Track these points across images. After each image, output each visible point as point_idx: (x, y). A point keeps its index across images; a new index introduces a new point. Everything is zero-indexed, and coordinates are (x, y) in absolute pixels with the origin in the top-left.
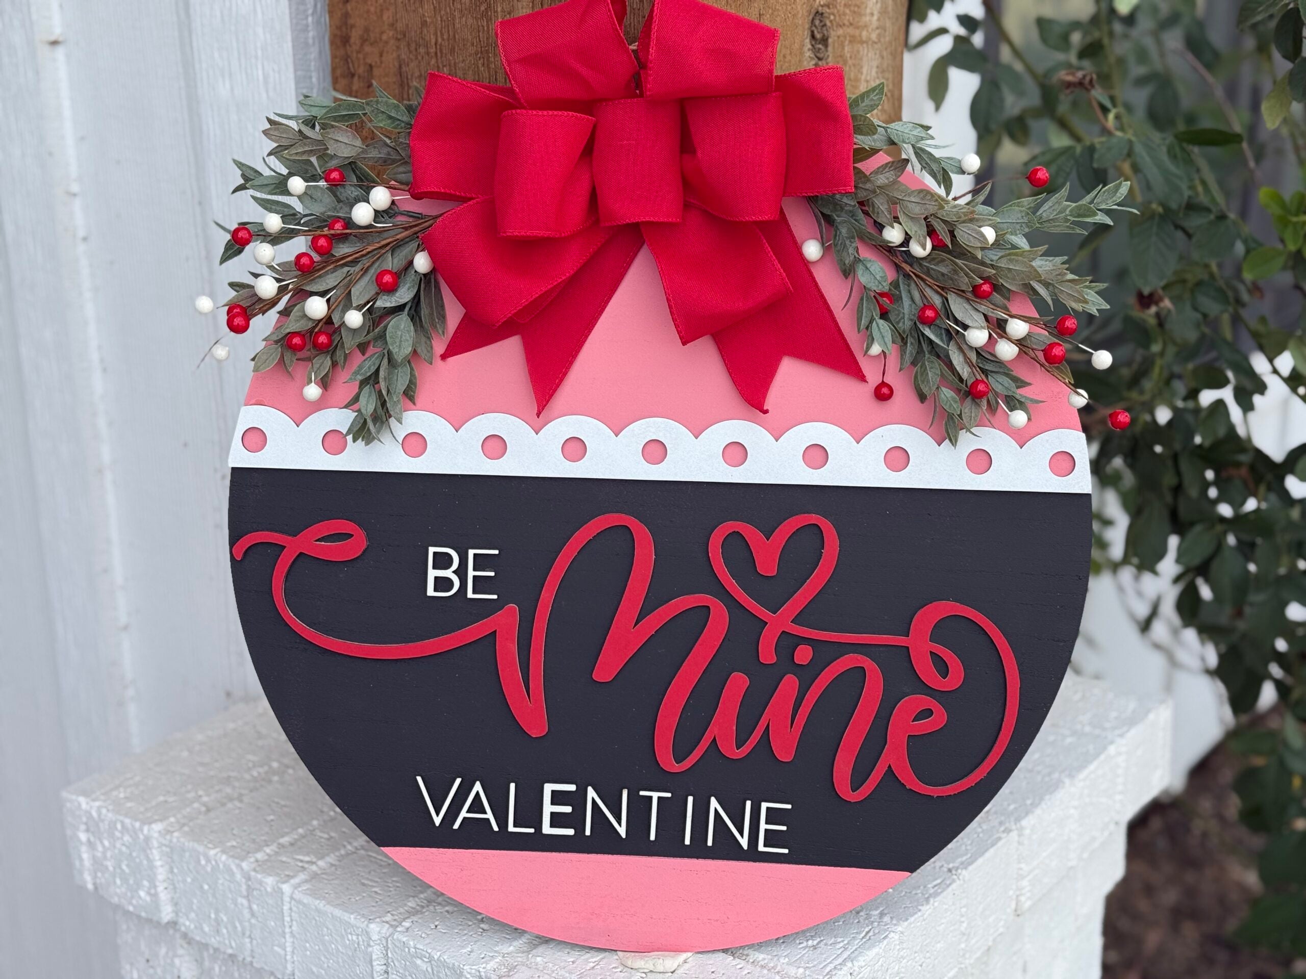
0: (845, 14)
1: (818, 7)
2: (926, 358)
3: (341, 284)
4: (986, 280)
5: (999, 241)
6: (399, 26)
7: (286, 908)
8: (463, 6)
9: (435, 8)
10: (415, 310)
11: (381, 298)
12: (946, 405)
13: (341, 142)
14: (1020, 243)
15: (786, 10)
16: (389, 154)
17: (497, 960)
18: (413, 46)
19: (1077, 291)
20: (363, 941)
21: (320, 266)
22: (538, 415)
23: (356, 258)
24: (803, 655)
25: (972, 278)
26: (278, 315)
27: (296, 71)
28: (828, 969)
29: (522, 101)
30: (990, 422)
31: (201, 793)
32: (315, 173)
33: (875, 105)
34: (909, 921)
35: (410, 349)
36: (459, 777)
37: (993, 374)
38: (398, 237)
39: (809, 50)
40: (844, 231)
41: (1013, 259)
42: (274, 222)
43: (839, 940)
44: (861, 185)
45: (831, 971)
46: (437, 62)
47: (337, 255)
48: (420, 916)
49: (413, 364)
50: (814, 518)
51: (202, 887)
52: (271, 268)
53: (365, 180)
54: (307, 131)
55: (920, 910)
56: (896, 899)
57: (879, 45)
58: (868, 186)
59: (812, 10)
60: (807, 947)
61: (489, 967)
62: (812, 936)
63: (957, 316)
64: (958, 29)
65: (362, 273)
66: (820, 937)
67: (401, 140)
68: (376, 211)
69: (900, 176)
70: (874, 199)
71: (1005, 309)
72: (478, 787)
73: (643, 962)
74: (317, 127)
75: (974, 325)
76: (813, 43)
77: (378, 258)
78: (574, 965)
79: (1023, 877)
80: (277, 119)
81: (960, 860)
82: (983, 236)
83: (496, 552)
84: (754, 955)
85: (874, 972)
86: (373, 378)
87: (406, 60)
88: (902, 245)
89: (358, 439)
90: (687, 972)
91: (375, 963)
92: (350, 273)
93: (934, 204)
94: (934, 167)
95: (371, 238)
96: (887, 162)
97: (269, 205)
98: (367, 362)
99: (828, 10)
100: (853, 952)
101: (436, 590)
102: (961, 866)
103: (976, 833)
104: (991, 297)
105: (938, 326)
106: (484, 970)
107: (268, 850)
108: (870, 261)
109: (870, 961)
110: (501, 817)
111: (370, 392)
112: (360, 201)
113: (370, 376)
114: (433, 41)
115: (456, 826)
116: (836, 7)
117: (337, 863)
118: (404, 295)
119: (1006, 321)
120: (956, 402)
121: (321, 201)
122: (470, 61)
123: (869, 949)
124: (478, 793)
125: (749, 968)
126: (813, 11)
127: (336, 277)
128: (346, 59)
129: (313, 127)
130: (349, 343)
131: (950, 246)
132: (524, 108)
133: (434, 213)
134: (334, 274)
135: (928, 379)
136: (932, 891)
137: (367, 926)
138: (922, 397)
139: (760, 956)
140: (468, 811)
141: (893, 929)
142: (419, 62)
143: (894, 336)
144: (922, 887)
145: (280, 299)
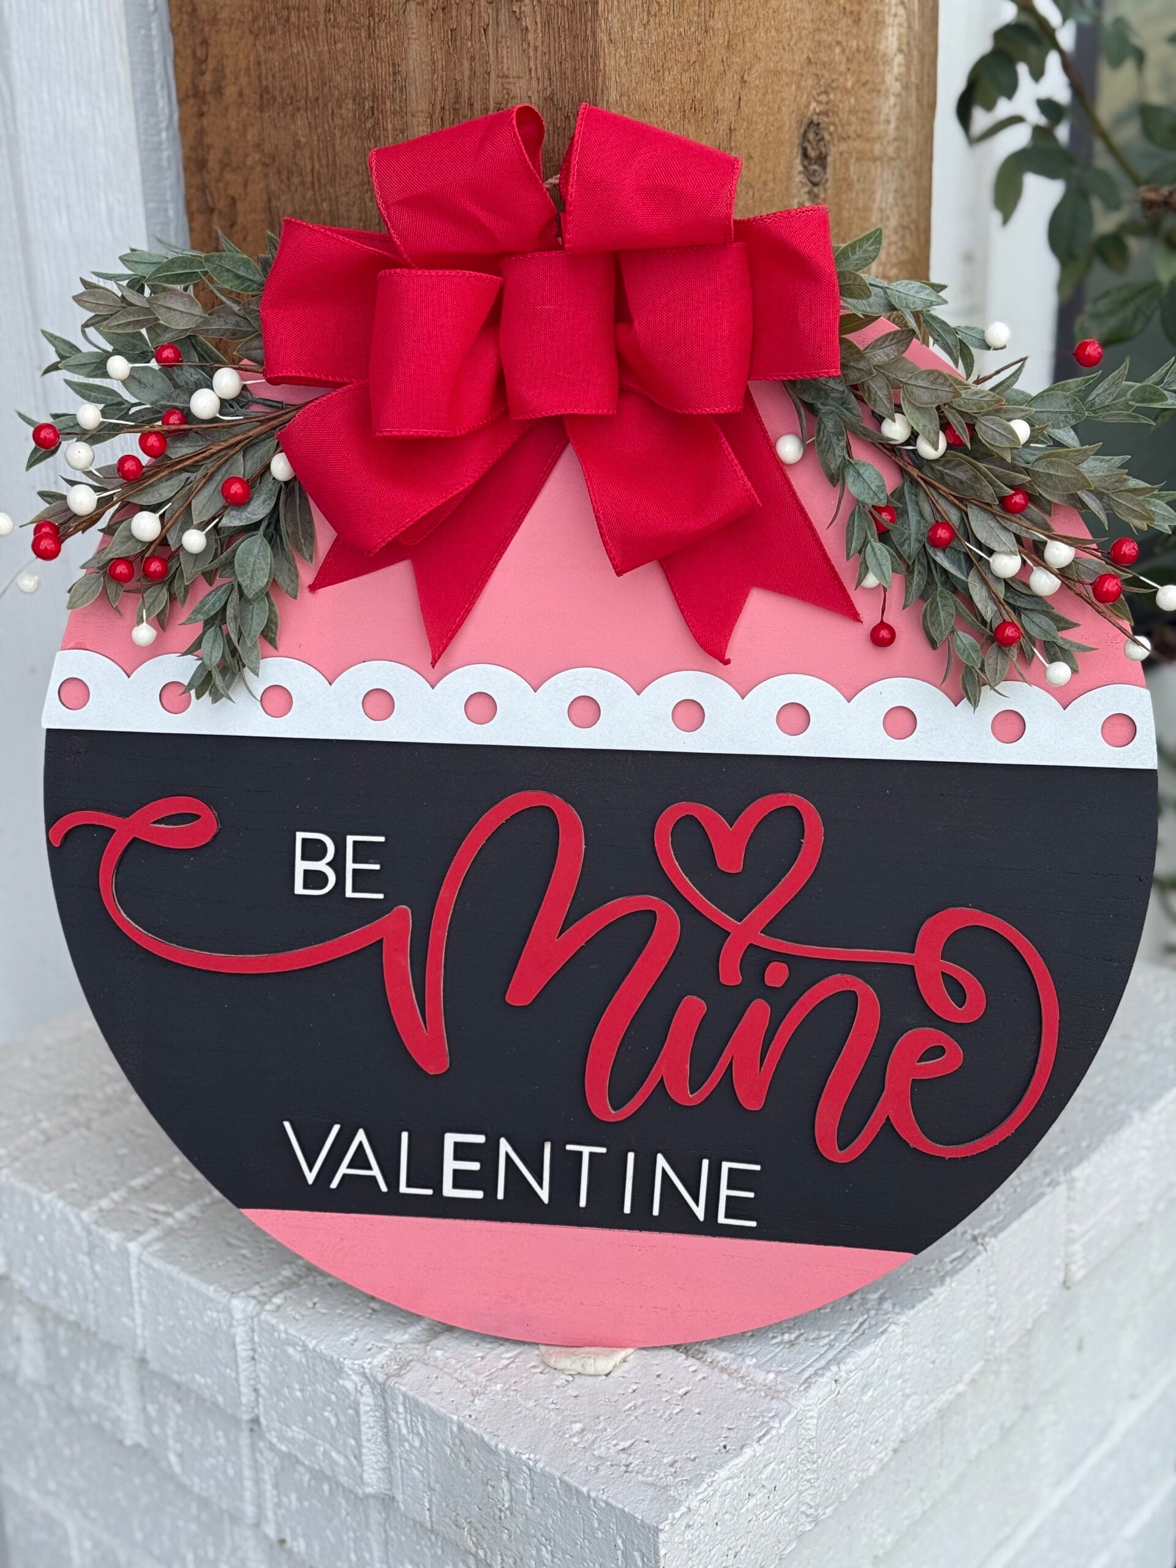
0: (849, 123)
1: (812, 115)
2: (938, 592)
3: (178, 495)
4: (1018, 489)
5: (1036, 437)
6: (267, 147)
7: (133, 1271)
8: (345, 121)
9: (310, 124)
10: (275, 528)
11: (229, 514)
12: (962, 654)
13: (175, 310)
14: (1065, 439)
15: (767, 121)
16: (237, 324)
17: (387, 1353)
18: (284, 174)
19: (1140, 505)
20: (225, 1320)
21: (151, 473)
22: (433, 664)
23: (197, 462)
24: (777, 975)
25: (999, 486)
26: (102, 534)
27: (146, 203)
28: (807, 1374)
29: (405, 256)
30: (1022, 675)
31: (41, 1115)
32: (145, 349)
33: (870, 257)
34: (916, 1309)
35: (266, 580)
36: (337, 1123)
37: (1027, 612)
38: (250, 433)
39: (800, 173)
40: (829, 424)
41: (1055, 462)
42: (90, 415)
43: (824, 1333)
44: (852, 364)
45: (810, 1377)
46: (314, 195)
47: (173, 457)
48: (295, 1290)
49: (273, 598)
50: (793, 799)
51: (35, 1239)
52: (89, 474)
53: (208, 359)
54: (133, 297)
55: (931, 1294)
56: (902, 1278)
57: (897, 163)
58: (862, 365)
59: (804, 120)
60: (779, 1344)
61: (375, 1362)
62: (790, 1328)
63: (979, 536)
64: (1035, 117)
65: (204, 480)
66: (800, 1330)
67: (252, 307)
68: (223, 401)
69: (903, 352)
70: (871, 383)
71: (1046, 528)
72: (361, 1136)
73: (568, 1361)
74: (147, 292)
75: (1002, 550)
76: (806, 163)
77: (226, 461)
78: (483, 1363)
79: (1073, 1241)
80: (94, 280)
81: (989, 1224)
82: (1012, 432)
83: (382, 839)
84: (713, 1352)
85: (868, 1376)
86: (219, 618)
87: (277, 192)
88: (907, 442)
89: (203, 695)
90: (625, 1375)
91: (239, 1348)
92: (189, 481)
93: (947, 389)
94: (950, 340)
95: (216, 434)
96: (888, 331)
97: (88, 392)
98: (211, 596)
99: (826, 120)
100: (841, 1351)
101: (305, 887)
102: (989, 1233)
103: (1012, 1186)
104: (1027, 511)
105: (956, 550)
106: (369, 1366)
107: (115, 1196)
108: (864, 464)
109: (863, 1363)
110: (391, 1174)
111: (216, 636)
112: (202, 387)
113: (216, 614)
114: (309, 167)
115: (334, 1185)
116: (837, 114)
117: (199, 1214)
118: (258, 509)
119: (1045, 543)
120: (976, 651)
121: (152, 386)
122: (355, 194)
123: (861, 1347)
124: (361, 1144)
125: (704, 1371)
126: (806, 121)
127: (172, 486)
128: (203, 188)
129: (141, 290)
130: (189, 571)
131: (969, 446)
132: (408, 266)
133: (299, 401)
134: (169, 483)
135: (940, 621)
136: (949, 1267)
137: (229, 1301)
138: (933, 644)
139: (720, 1355)
140: (350, 1166)
141: (894, 1320)
142: (293, 195)
143: (896, 564)
144: (937, 1262)
145: (101, 515)
